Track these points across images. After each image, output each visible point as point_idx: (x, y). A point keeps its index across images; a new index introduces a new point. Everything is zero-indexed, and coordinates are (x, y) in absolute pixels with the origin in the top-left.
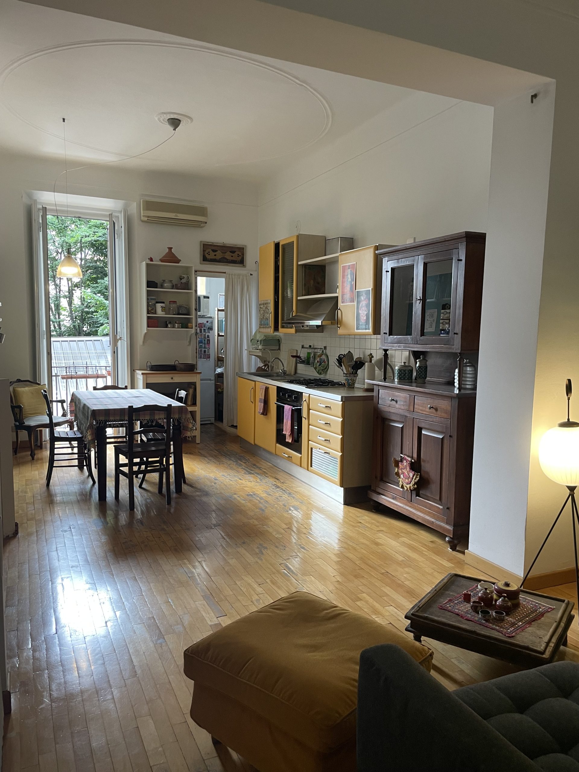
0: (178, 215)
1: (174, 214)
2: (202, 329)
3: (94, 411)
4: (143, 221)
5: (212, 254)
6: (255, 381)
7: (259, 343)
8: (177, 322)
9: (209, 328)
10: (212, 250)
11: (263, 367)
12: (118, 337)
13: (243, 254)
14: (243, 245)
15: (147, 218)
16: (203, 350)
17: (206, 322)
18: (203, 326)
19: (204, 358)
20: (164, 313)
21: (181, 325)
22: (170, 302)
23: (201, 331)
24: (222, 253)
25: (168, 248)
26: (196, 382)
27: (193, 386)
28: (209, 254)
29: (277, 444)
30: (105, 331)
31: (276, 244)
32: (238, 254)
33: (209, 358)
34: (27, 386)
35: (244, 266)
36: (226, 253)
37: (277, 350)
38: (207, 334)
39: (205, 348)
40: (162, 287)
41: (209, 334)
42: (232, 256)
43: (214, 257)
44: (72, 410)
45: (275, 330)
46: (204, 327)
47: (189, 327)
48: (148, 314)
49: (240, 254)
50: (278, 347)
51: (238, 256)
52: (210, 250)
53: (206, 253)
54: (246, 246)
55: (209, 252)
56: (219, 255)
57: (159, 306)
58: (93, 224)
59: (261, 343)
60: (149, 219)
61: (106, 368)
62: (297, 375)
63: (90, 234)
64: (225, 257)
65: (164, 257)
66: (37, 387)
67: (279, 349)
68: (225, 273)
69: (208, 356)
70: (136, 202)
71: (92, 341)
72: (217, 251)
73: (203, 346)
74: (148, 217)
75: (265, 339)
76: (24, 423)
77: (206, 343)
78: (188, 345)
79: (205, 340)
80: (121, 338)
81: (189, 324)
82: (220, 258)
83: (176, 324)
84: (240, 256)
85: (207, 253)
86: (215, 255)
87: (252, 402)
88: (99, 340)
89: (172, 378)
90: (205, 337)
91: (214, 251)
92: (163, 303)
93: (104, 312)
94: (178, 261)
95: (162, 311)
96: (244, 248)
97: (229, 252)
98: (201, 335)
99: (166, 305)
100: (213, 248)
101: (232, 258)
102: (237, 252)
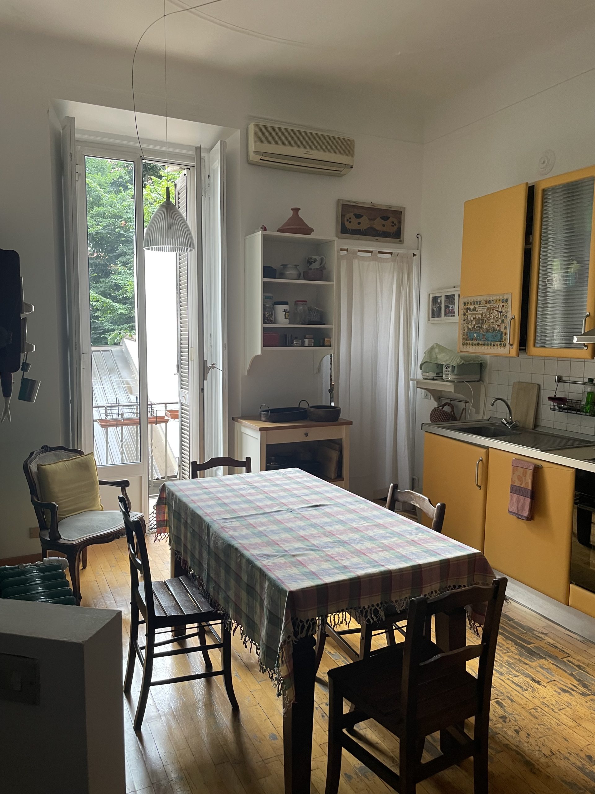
0: (311, 152)
1: (304, 150)
4: (251, 163)
6: (487, 448)
8: (307, 336)
10: (354, 214)
11: (440, 408)
12: (209, 365)
14: (401, 207)
15: (260, 157)
20: (287, 321)
21: (313, 341)
22: (296, 302)
24: (369, 219)
25: (292, 209)
26: (341, 439)
27: (338, 446)
29: (571, 585)
31: (529, 187)
34: (60, 459)
35: (400, 241)
37: (478, 381)
40: (282, 276)
42: (384, 225)
44: (162, 519)
45: (520, 350)
47: (326, 344)
48: (264, 323)
49: (396, 222)
50: (478, 376)
51: (392, 226)
53: (346, 220)
54: (405, 208)
55: (350, 218)
56: (365, 223)
57: (280, 310)
59: (453, 371)
60: (263, 158)
64: (374, 226)
65: (283, 226)
66: (79, 459)
67: (481, 380)
74: (263, 154)
75: (463, 363)
76: (60, 537)
80: (213, 365)
81: (326, 339)
82: (366, 228)
83: (307, 341)
84: (395, 225)
85: (348, 220)
86: (359, 223)
87: (480, 487)
88: (109, 351)
89: (307, 435)
92: (286, 303)
94: (309, 231)
95: (285, 318)
96: (401, 212)
97: (379, 218)
99: (290, 308)
100: (356, 211)
101: (384, 229)
102: (391, 219)
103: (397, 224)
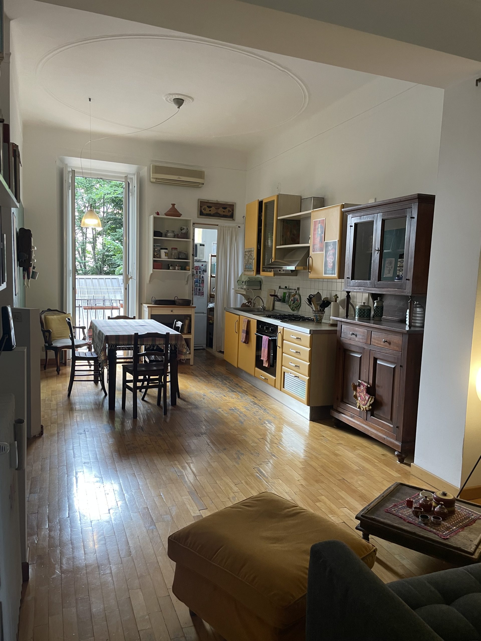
0: (181, 177)
1: (178, 177)
2: (198, 271)
3: (107, 337)
4: (152, 182)
5: (208, 209)
6: (239, 315)
7: (244, 283)
8: (177, 265)
9: (203, 270)
10: (207, 206)
11: (247, 304)
12: (130, 277)
13: (233, 210)
14: (233, 203)
15: (155, 180)
16: (198, 288)
17: (201, 266)
18: (199, 268)
19: (198, 295)
20: (166, 257)
21: (180, 267)
22: (172, 248)
23: (197, 273)
24: (216, 209)
25: (171, 204)
26: (191, 315)
27: (189, 318)
28: (205, 210)
29: (256, 368)
30: (121, 271)
31: (259, 202)
32: (229, 210)
33: (203, 295)
34: (55, 314)
35: (233, 219)
36: (219, 209)
37: (259, 290)
38: (202, 275)
39: (200, 286)
40: (166, 236)
41: (203, 275)
42: (224, 212)
43: (209, 212)
44: (91, 335)
45: (257, 273)
47: (187, 269)
48: (154, 258)
49: (231, 210)
50: (259, 287)
51: (229, 212)
52: (206, 207)
53: (202, 209)
54: (235, 203)
56: (213, 210)
57: (163, 252)
58: (114, 184)
59: (245, 284)
60: (156, 180)
61: (120, 302)
62: (274, 311)
63: (111, 192)
64: (218, 212)
65: (168, 212)
66: (64, 315)
67: (260, 289)
68: (218, 225)
69: (202, 293)
70: (146, 167)
71: (110, 279)
72: (212, 207)
73: (198, 285)
74: (156, 178)
75: (249, 280)
76: (52, 345)
77: (201, 282)
78: (186, 284)
79: (200, 280)
80: (131, 277)
81: (187, 267)
82: (214, 213)
83: (177, 267)
84: (230, 211)
85: (204, 209)
86: (210, 211)
87: (237, 333)
88: (116, 279)
89: (172, 311)
90: (200, 278)
91: (209, 207)
92: (167, 249)
93: (120, 256)
94: (179, 215)
95: (165, 256)
96: (233, 205)
97: (221, 208)
98: (197, 276)
99: (168, 251)
100: (209, 205)
101: (224, 214)
102: (228, 209)
103: (231, 211)
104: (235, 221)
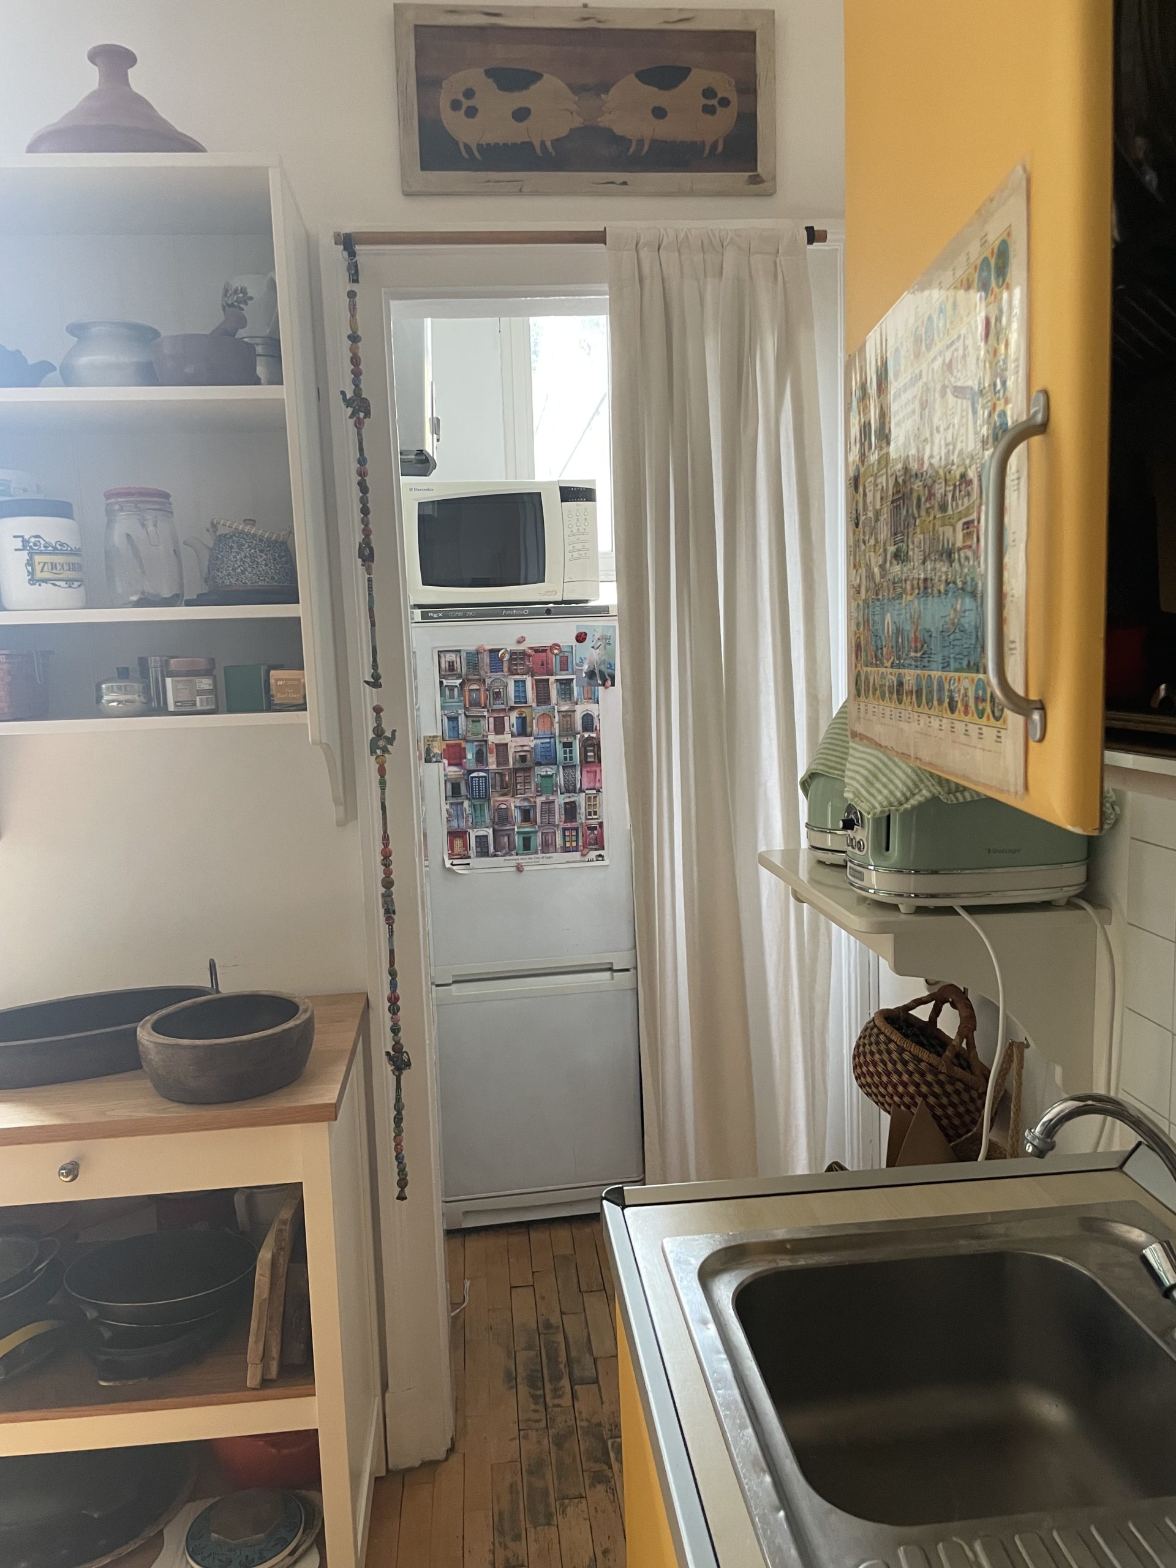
2: (552, 679)
8: (184, 664)
9: (591, 674)
10: (489, 73)
13: (748, 88)
14: (746, 14)
16: (560, 800)
17: (574, 643)
18: (555, 662)
19: (566, 850)
20: (63, 593)
22: (110, 497)
23: (543, 697)
28: (471, 112)
33: (599, 844)
35: (756, 180)
38: (580, 710)
39: (570, 789)
41: (593, 709)
46: (564, 666)
47: (278, 698)
49: (725, 87)
51: (709, 110)
52: (474, 77)
53: (444, 104)
54: (769, 15)
55: (469, 94)
57: (8, 540)
64: (604, 121)
68: (599, 237)
69: (592, 836)
72: (538, 76)
73: (561, 779)
77: (577, 759)
78: (341, 824)
79: (568, 745)
81: (276, 674)
82: (563, 132)
83: (172, 683)
84: (725, 102)
86: (521, 114)
89: (72, 1171)
90: (568, 729)
92: (59, 509)
95: (33, 581)
96: (751, 36)
98: (548, 716)
99: (80, 528)
100: (502, 55)
101: (665, 130)
102: (699, 79)
103: (733, 97)
104: (770, 194)
